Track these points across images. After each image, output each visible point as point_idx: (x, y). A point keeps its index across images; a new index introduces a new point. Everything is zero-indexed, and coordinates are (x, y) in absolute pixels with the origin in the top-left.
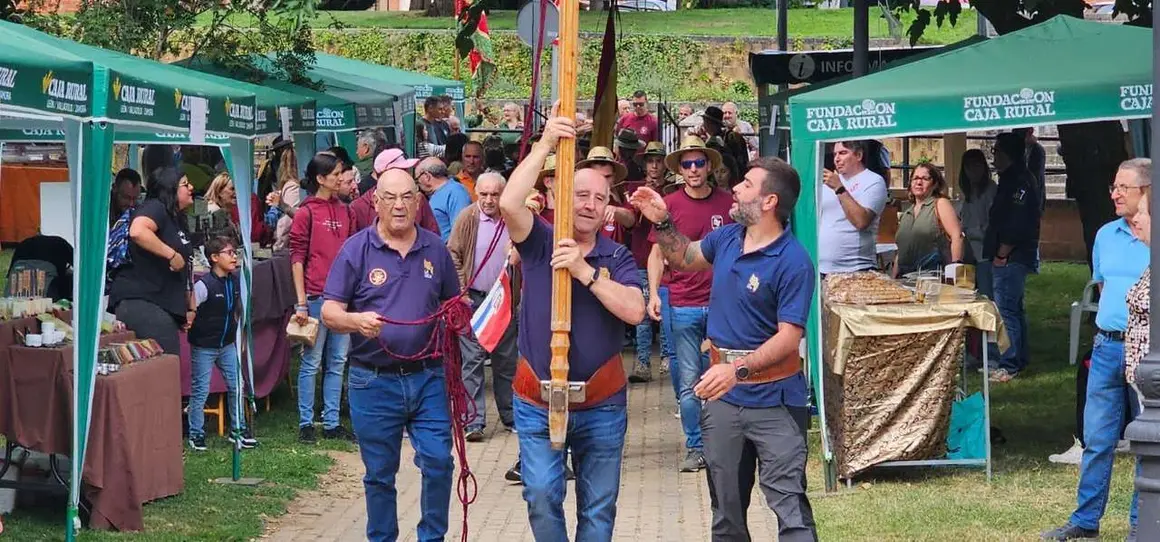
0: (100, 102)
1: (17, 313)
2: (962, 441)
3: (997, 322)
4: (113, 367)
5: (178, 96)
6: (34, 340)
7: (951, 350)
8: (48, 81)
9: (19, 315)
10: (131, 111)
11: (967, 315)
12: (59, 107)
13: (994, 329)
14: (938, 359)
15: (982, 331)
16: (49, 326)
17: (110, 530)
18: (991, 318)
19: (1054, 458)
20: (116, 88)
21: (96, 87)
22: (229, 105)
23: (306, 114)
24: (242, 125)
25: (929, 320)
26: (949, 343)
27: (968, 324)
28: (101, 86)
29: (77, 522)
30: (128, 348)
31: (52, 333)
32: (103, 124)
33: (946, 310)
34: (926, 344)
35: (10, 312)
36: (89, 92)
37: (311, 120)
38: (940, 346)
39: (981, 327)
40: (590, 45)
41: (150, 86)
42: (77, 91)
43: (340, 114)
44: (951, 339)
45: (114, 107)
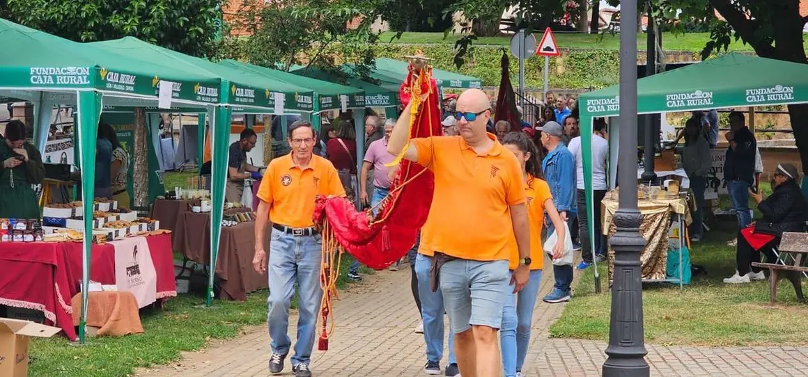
0: (225, 96)
1: (190, 197)
2: (676, 272)
3: (686, 209)
4: (234, 223)
5: (267, 93)
6: (197, 209)
7: (663, 224)
8: (197, 88)
9: (191, 197)
10: (241, 101)
11: (670, 205)
12: (203, 100)
13: (683, 213)
14: (657, 228)
15: (678, 214)
16: (204, 203)
17: (229, 299)
18: (682, 207)
19: (726, 280)
20: (233, 89)
21: (222, 89)
22: (297, 96)
23: (357, 99)
24: (305, 106)
25: (650, 208)
26: (662, 220)
27: (671, 210)
28: (225, 89)
29: (212, 294)
30: (245, 215)
31: (207, 206)
32: (226, 107)
33: (660, 203)
34: (650, 221)
35: (187, 197)
36: (219, 92)
37: (362, 102)
38: (657, 222)
39: (677, 212)
40: (570, 55)
41: (251, 88)
42: (213, 92)
43: (387, 98)
44: (663, 218)
45: (232, 99)
